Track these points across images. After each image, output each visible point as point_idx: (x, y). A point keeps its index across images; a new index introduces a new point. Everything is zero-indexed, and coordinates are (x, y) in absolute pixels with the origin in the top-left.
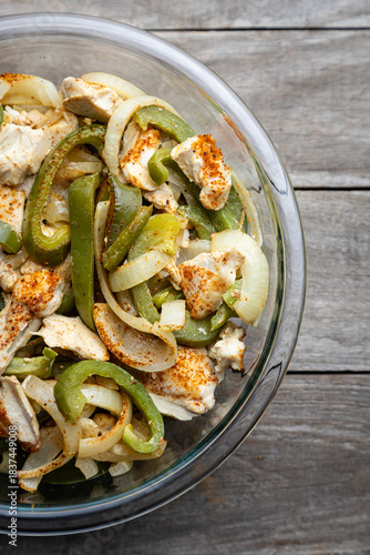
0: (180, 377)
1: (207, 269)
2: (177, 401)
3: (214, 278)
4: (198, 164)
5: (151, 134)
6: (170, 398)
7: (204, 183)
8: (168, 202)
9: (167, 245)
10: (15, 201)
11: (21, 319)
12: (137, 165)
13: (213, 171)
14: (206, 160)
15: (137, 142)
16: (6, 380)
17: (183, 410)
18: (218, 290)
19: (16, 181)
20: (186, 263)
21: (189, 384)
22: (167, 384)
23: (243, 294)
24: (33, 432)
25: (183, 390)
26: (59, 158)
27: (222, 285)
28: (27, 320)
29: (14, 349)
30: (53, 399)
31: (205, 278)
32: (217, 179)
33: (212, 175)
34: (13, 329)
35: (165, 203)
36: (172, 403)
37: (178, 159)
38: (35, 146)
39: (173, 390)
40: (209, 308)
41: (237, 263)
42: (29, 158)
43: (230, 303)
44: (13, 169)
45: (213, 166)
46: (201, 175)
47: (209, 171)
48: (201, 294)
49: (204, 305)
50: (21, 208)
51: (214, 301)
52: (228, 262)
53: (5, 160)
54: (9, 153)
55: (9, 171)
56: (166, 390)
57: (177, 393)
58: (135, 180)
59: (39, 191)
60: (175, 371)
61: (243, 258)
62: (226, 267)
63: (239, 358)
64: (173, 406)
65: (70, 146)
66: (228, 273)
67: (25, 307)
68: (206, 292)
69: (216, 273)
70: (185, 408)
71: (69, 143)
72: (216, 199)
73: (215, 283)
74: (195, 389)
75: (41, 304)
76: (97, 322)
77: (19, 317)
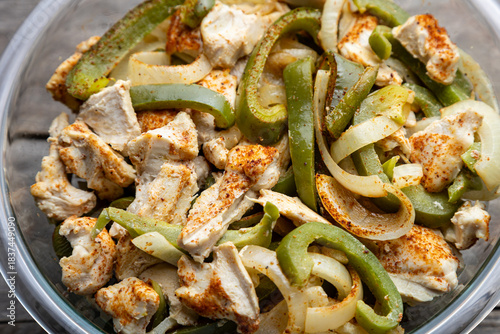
0: (417, 249)
1: (440, 134)
2: (415, 278)
3: (449, 142)
4: (423, 36)
5: (369, 19)
6: (407, 276)
7: (431, 52)
8: (392, 76)
9: (395, 111)
10: (227, 82)
11: (236, 187)
12: (356, 45)
13: (440, 43)
14: (431, 33)
15: (355, 27)
16: (220, 249)
17: (422, 289)
18: (454, 154)
19: (228, 60)
20: (415, 135)
21: (429, 256)
22: (403, 257)
23: (484, 155)
24: (252, 304)
25: (421, 263)
26: (275, 34)
27: (459, 148)
28: (243, 188)
29: (229, 220)
30: (276, 262)
31: (439, 142)
32: (445, 50)
33: (438, 47)
34: (228, 196)
35: (388, 77)
36: (409, 281)
37: (399, 36)
38: (248, 26)
39: (410, 264)
40: (445, 176)
41: (475, 125)
42: (243, 35)
43: (469, 163)
44: (226, 46)
45: (438, 39)
46: (427, 46)
47: (435, 44)
48: (436, 160)
49: (440, 172)
50: (234, 88)
51: (451, 167)
52: (464, 124)
53: (217, 37)
54: (222, 32)
55: (221, 49)
56: (401, 266)
57: (415, 267)
58: (356, 56)
59: (255, 62)
60: (411, 243)
61: (481, 118)
62: (463, 129)
63: (485, 224)
64: (410, 285)
65: (285, 24)
66: (465, 135)
67: (240, 176)
68: (442, 157)
69: (451, 136)
70: (423, 285)
71: (285, 21)
72: (445, 68)
73: (451, 147)
74: (435, 262)
75: (260, 166)
76: (320, 191)
77: (234, 185)
